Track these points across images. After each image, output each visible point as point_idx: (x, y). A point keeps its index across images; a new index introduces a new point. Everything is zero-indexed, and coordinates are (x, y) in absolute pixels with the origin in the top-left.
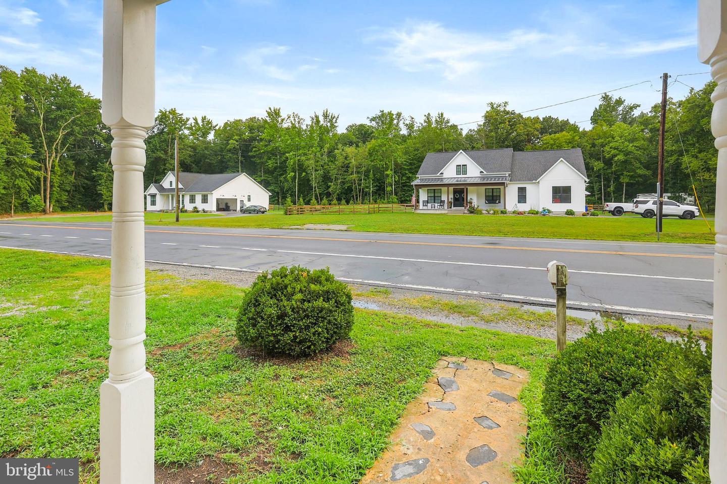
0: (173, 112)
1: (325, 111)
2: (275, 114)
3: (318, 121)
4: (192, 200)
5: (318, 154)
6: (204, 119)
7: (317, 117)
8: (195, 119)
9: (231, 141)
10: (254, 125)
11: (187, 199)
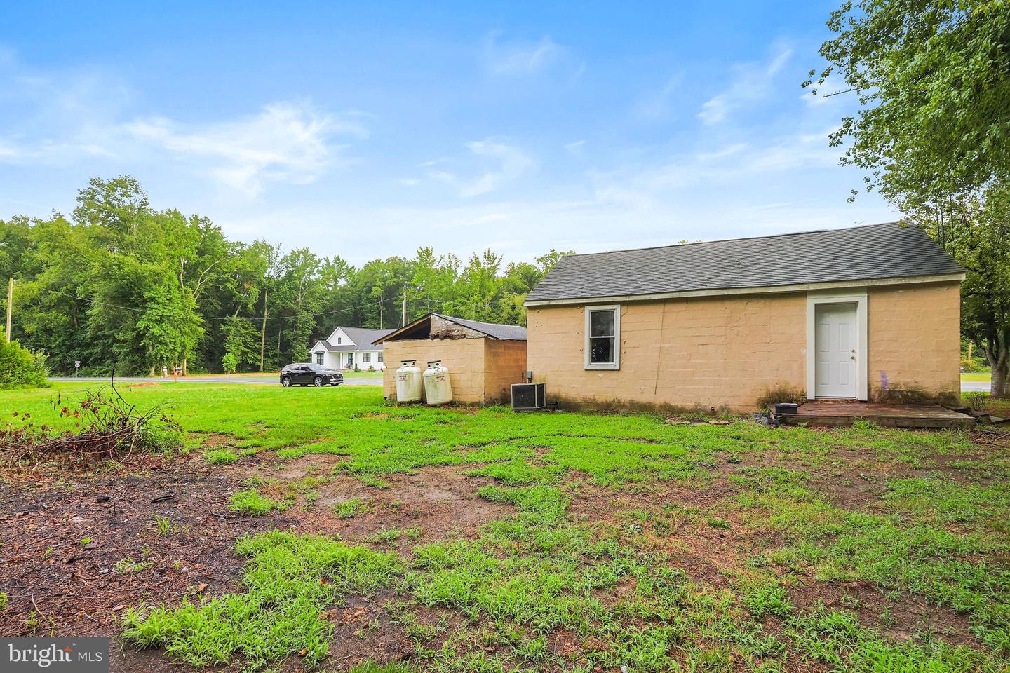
0: (305, 251)
1: (487, 252)
2: (426, 254)
3: (478, 264)
4: (367, 358)
5: (480, 304)
6: (337, 259)
7: (477, 259)
8: (327, 260)
9: (374, 288)
10: (398, 268)
11: (361, 356)
